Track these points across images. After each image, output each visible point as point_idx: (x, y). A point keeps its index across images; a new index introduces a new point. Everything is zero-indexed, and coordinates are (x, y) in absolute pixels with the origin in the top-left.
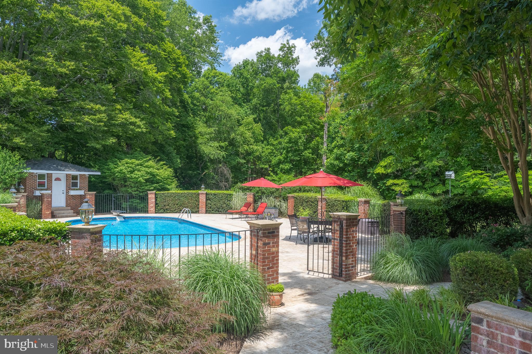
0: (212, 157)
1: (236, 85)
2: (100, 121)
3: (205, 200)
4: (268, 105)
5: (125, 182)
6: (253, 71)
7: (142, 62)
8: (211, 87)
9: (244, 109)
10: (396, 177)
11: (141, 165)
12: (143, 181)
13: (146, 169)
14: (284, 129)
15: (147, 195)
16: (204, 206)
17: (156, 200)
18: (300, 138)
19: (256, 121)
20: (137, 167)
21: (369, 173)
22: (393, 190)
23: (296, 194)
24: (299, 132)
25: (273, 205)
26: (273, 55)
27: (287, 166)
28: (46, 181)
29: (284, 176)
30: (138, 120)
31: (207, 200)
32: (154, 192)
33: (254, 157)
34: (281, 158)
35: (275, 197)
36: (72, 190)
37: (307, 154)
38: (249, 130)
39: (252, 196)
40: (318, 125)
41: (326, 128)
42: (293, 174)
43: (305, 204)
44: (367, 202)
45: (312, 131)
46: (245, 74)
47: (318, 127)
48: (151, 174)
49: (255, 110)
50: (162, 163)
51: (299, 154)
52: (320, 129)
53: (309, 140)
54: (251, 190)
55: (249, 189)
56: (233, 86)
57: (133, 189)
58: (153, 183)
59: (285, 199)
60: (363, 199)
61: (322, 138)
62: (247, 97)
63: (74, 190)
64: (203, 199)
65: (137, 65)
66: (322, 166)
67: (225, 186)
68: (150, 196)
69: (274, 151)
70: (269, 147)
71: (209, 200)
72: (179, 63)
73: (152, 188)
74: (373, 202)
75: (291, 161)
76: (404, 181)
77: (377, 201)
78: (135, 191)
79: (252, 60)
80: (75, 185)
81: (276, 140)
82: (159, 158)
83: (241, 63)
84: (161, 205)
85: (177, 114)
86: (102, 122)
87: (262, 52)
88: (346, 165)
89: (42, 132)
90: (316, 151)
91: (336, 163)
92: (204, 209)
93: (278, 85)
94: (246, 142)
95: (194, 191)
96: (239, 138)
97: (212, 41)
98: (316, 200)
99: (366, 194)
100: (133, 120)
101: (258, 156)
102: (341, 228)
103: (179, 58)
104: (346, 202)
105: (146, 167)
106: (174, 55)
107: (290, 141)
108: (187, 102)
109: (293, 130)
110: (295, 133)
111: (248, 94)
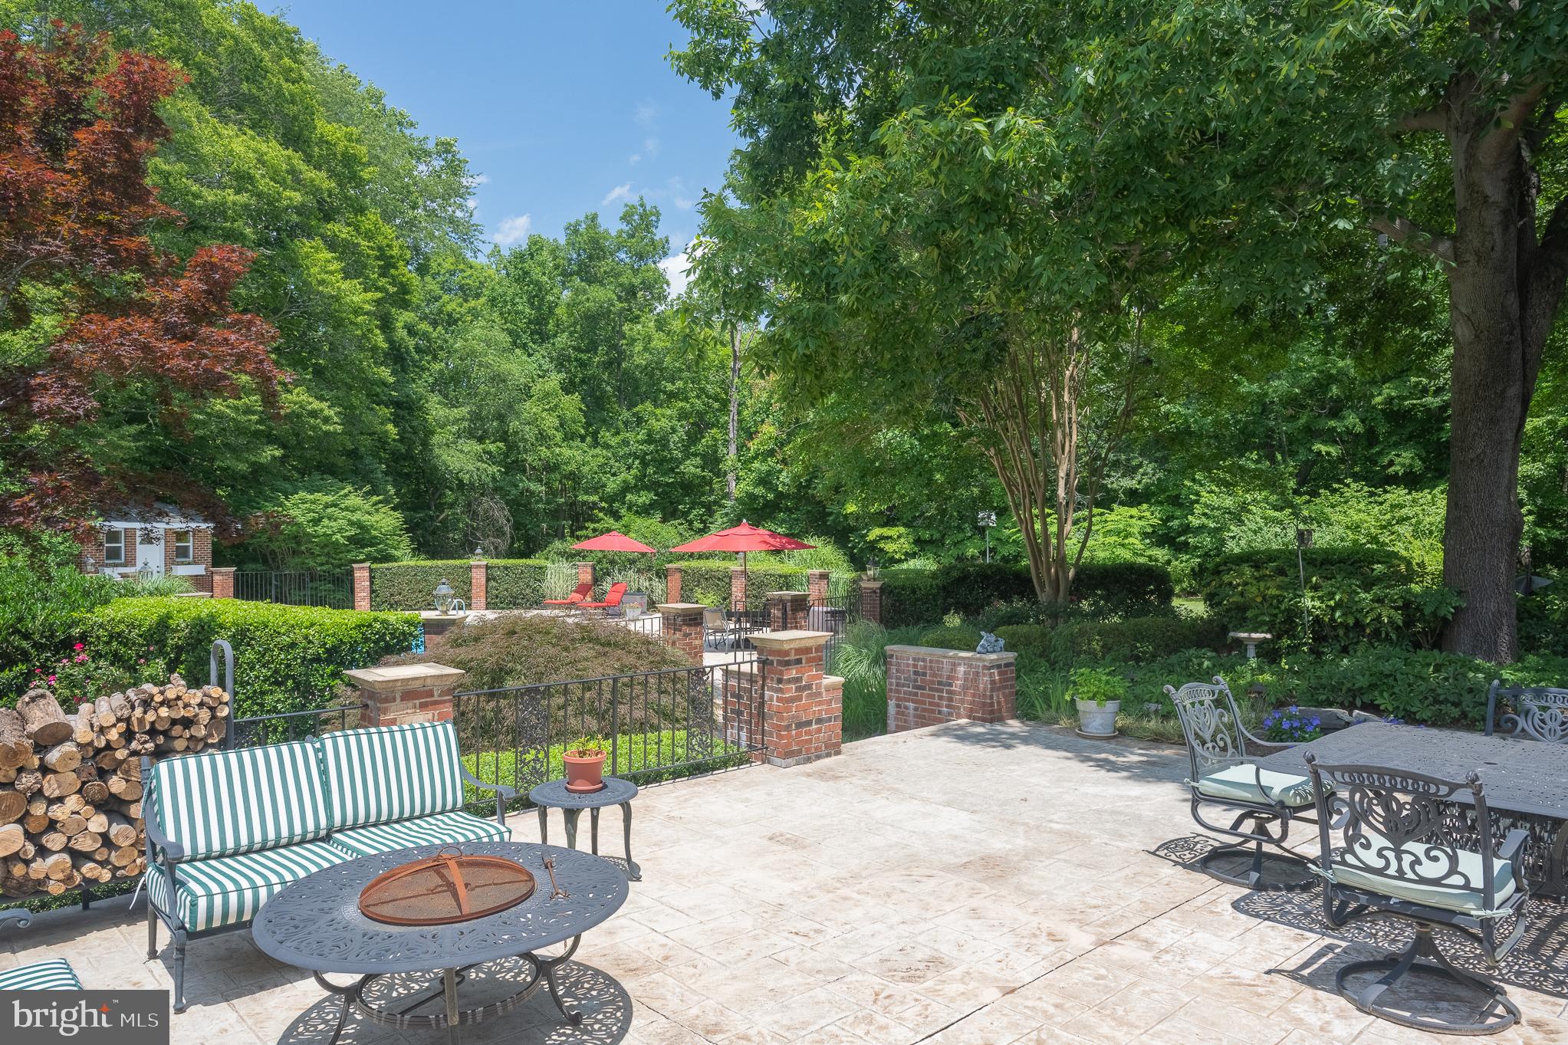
0: (466, 478)
1: (512, 300)
2: (248, 411)
3: (484, 580)
4: (592, 348)
5: (298, 543)
6: (557, 267)
7: (332, 273)
8: (446, 298)
9: (533, 358)
10: (890, 522)
11: (335, 505)
12: (342, 541)
13: (349, 515)
14: (635, 410)
15: (350, 573)
16: (483, 594)
17: (372, 583)
18: (674, 430)
19: (568, 388)
20: (329, 510)
21: (831, 514)
22: (881, 550)
23: (683, 564)
24: (671, 418)
25: (635, 586)
26: (606, 231)
27: (645, 498)
28: (122, 545)
29: (639, 521)
30: (324, 405)
31: (488, 580)
32: (367, 564)
33: (565, 477)
34: (630, 478)
35: (639, 571)
36: (178, 564)
37: (691, 468)
38: (551, 409)
39: (589, 570)
40: (717, 400)
41: (733, 408)
42: (659, 516)
43: (704, 583)
44: (824, 576)
45: (700, 415)
46: (536, 273)
47: (716, 405)
48: (359, 525)
49: (561, 363)
50: (375, 498)
51: (672, 470)
52: (718, 410)
53: (694, 437)
54: (584, 557)
55: (578, 554)
56: (505, 302)
57: (320, 560)
58: (363, 547)
59: (663, 574)
60: (817, 571)
61: (724, 427)
62: (539, 330)
63: (183, 563)
64: (479, 577)
65: (322, 282)
66: (727, 496)
67: (496, 548)
68: (357, 574)
69: (612, 462)
70: (598, 451)
71: (494, 579)
72: (392, 257)
73: (362, 557)
74: (834, 576)
75: (653, 486)
76: (902, 530)
77: (842, 574)
78: (322, 564)
79: (555, 240)
80: (182, 552)
81: (617, 433)
82: (368, 488)
83: (525, 247)
84: (385, 593)
85: (391, 380)
86: (254, 413)
87: (578, 223)
88: (780, 496)
89: (122, 438)
90: (712, 461)
91: (759, 491)
92: (483, 600)
93: (619, 305)
94: (543, 437)
95: (458, 562)
96: (530, 433)
97: (455, 192)
98: (729, 577)
99: (824, 563)
100: (316, 405)
101: (572, 473)
102: (785, 613)
103: (390, 246)
104: (786, 577)
105: (347, 509)
106: (380, 238)
107: (650, 440)
108: (407, 347)
109: (658, 411)
110: (662, 419)
111: (540, 321)
